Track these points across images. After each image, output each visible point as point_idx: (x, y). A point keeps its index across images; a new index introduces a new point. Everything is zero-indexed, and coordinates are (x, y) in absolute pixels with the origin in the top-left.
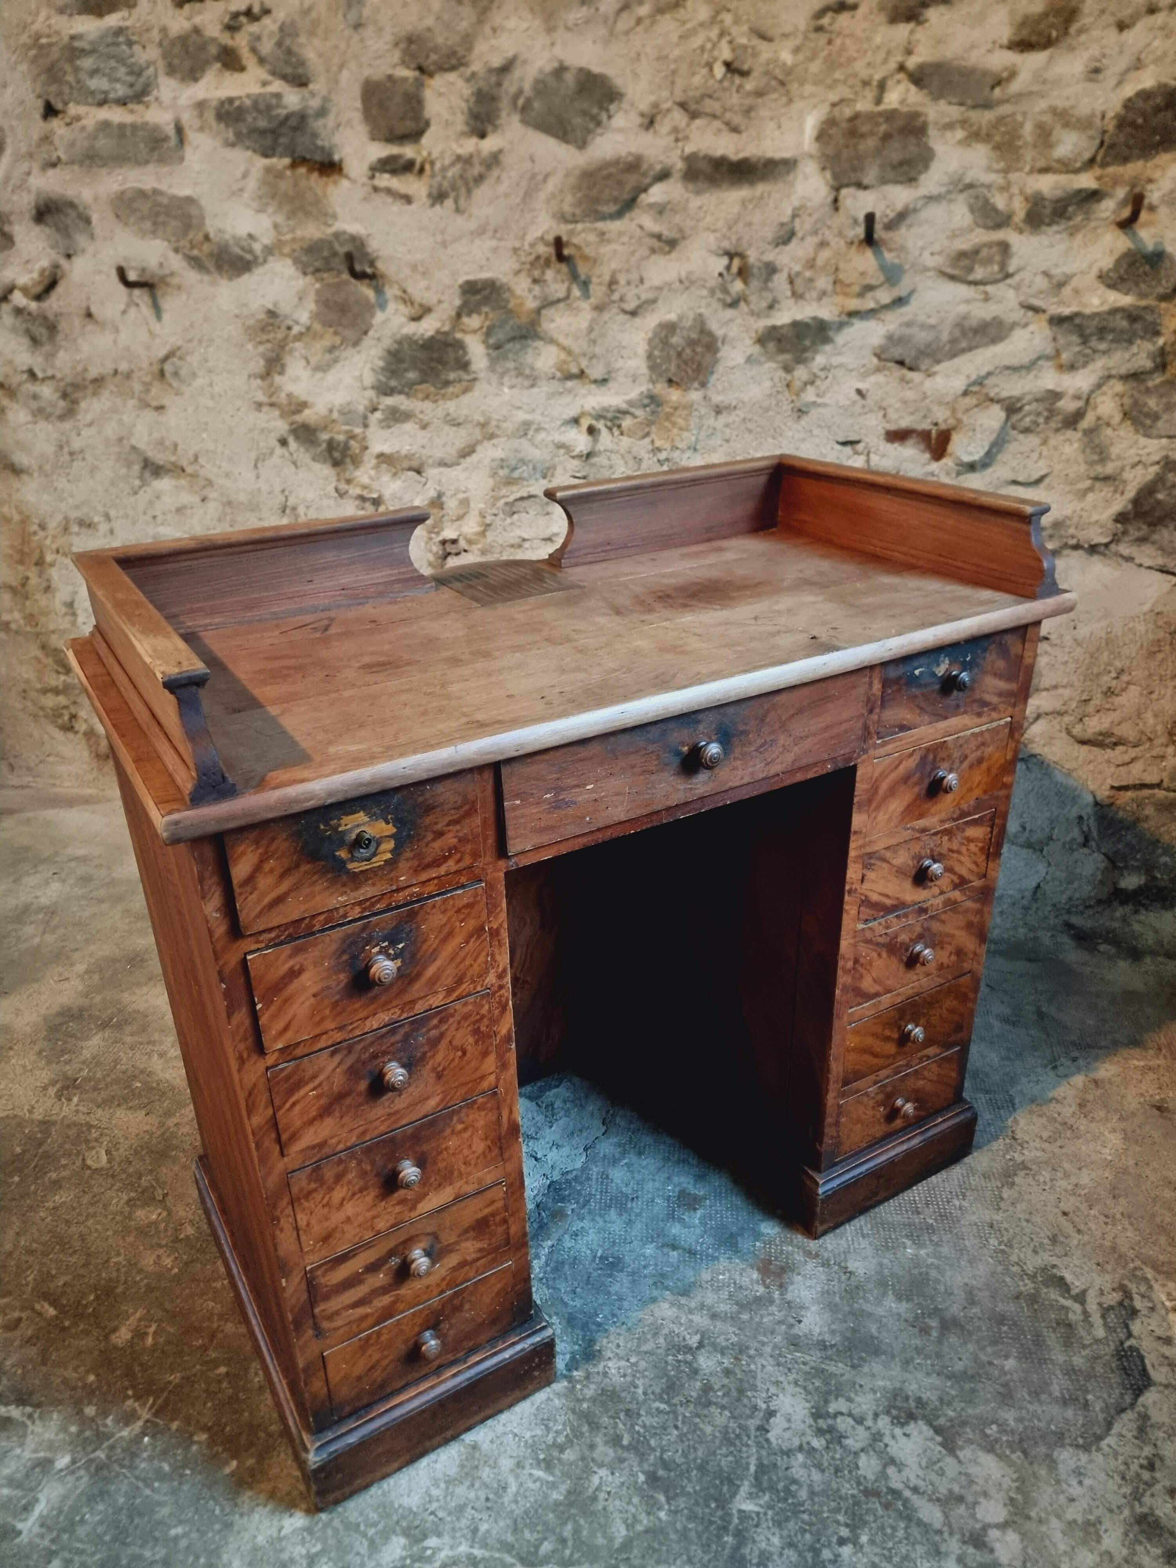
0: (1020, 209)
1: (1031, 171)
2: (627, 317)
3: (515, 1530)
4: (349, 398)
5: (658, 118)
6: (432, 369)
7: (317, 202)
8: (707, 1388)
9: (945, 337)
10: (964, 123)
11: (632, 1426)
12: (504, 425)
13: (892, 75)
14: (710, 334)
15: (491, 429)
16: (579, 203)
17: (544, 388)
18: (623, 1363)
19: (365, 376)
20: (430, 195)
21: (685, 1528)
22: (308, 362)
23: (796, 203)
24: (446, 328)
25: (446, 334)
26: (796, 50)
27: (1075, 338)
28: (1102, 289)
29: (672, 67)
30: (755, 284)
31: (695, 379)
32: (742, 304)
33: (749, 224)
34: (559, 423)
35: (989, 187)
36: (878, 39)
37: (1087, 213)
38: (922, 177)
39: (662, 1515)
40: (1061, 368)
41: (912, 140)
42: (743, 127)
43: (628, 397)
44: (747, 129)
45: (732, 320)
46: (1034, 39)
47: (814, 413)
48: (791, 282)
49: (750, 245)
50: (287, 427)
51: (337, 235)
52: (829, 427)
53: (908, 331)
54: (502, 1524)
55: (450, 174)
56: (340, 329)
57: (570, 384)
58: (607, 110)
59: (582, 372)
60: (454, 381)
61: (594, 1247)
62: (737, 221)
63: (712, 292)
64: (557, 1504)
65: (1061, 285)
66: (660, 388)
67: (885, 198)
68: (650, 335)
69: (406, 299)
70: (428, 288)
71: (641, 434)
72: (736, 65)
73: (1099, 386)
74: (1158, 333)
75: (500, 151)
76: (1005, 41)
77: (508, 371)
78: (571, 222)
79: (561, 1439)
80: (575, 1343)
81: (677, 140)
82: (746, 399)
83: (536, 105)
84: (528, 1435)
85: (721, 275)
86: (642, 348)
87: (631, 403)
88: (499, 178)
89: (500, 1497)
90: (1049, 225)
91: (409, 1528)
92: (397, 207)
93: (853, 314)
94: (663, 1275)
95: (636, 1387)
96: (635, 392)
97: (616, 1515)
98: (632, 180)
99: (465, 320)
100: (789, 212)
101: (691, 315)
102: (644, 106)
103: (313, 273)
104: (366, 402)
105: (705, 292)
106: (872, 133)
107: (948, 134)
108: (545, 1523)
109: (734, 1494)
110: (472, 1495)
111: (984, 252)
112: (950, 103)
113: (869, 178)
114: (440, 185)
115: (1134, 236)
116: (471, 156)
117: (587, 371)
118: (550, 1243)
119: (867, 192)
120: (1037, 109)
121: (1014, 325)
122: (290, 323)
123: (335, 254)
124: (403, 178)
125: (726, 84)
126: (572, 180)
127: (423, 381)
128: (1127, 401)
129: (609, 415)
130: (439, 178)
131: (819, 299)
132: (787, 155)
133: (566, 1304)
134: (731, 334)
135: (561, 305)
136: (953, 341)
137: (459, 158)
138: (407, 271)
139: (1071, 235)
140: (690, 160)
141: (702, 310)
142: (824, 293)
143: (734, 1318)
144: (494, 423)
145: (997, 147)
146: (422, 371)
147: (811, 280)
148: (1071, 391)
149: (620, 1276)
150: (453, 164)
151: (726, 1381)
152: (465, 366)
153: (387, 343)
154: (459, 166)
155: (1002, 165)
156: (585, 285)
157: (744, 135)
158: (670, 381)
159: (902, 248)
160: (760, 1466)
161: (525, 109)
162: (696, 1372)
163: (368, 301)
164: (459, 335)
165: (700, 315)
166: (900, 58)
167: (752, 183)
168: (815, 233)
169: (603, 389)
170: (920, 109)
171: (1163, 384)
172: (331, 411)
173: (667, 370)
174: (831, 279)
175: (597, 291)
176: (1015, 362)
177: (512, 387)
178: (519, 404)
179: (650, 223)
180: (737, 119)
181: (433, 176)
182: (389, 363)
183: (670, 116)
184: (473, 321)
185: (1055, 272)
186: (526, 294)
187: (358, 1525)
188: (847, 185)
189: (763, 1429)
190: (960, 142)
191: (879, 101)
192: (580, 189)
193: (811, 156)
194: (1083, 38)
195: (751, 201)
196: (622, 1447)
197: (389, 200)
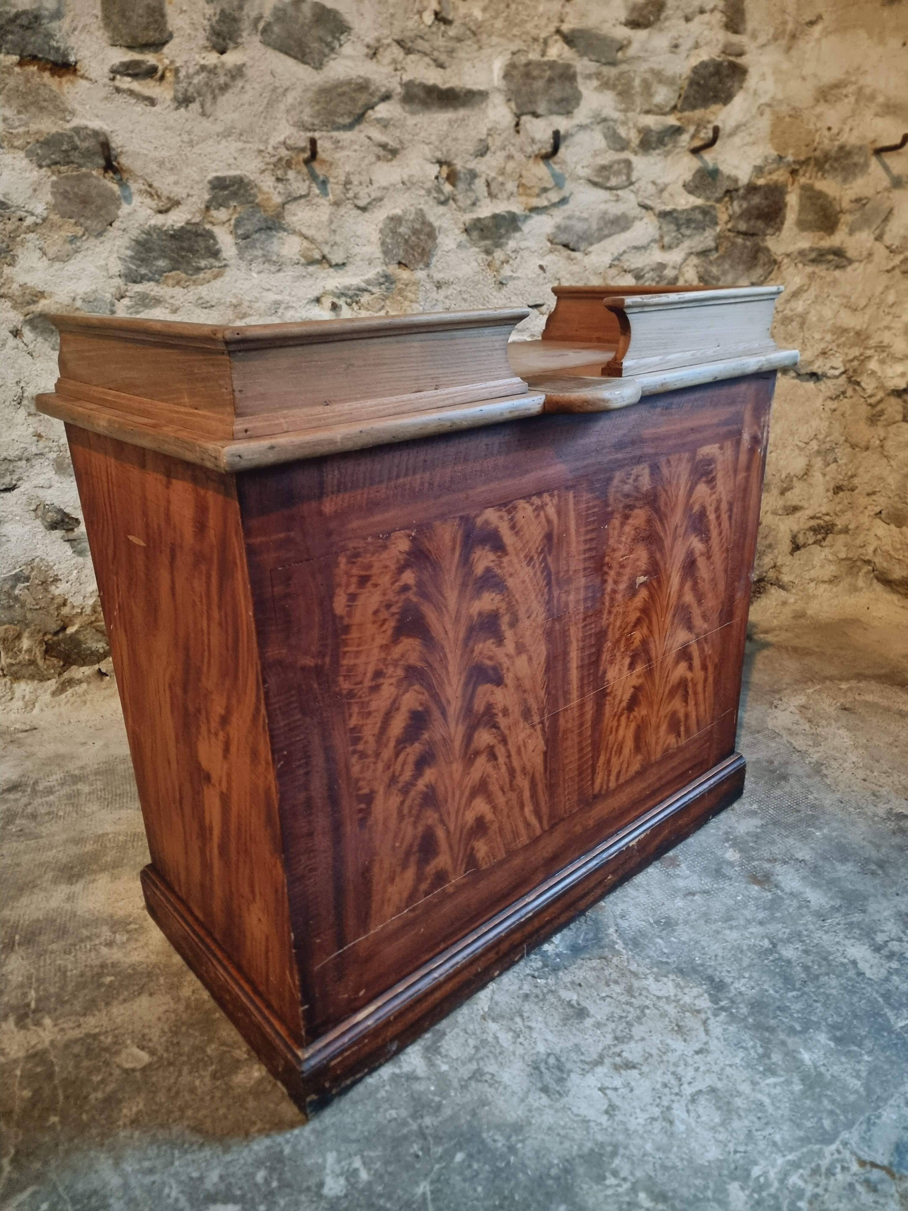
0: (634, 138)
1: (640, 113)
2: (359, 212)
3: (799, 1126)
4: (94, 287)
5: (381, 50)
6: (183, 257)
7: (54, 98)
8: (806, 968)
9: (594, 226)
10: (598, 75)
11: (791, 1015)
12: (257, 305)
13: (551, 36)
14: (430, 225)
15: (244, 309)
16: (318, 114)
17: (290, 272)
18: (743, 981)
19: (110, 265)
20: (175, 99)
21: (886, 1057)
22: (45, 254)
23: (489, 125)
24: (196, 220)
25: (197, 224)
26: (485, 10)
27: (673, 227)
28: (685, 194)
29: (392, 11)
30: (461, 186)
31: (421, 261)
32: (451, 202)
33: (455, 139)
34: (305, 302)
35: (615, 121)
36: (541, 8)
37: (675, 142)
38: (576, 111)
39: (866, 1058)
40: (663, 247)
41: (567, 84)
42: (447, 64)
43: (366, 277)
44: (450, 66)
45: (444, 215)
46: (641, 20)
47: (511, 284)
48: (488, 185)
49: (456, 155)
50: (22, 318)
51: (77, 130)
52: (522, 294)
53: (570, 223)
54: (785, 1128)
55: (195, 81)
56: (82, 220)
57: (311, 269)
58: (339, 40)
59: (324, 257)
60: (206, 268)
61: (643, 918)
62: (447, 136)
63: (429, 192)
64: (803, 1092)
65: (662, 191)
66: (393, 269)
67: (551, 124)
68: (381, 225)
69: (151, 192)
70: (176, 183)
71: (378, 307)
72: (444, 14)
73: (685, 260)
74: (716, 224)
75: (244, 65)
76: (623, 20)
77: (256, 257)
78: (310, 130)
79: (760, 1051)
80: (701, 985)
81: (396, 70)
82: (460, 275)
83: (276, 29)
84: (737, 1060)
85: (437, 178)
86: (375, 237)
87: (368, 282)
88: (243, 88)
89: (766, 1111)
90: (654, 149)
91: (731, 1173)
92: (140, 107)
93: (534, 210)
94: (705, 914)
95: (767, 991)
96: (372, 273)
97: (843, 1076)
98: (363, 98)
99: (214, 213)
100: (485, 131)
101: (413, 209)
102: (370, 39)
103: (49, 166)
104: (113, 290)
105: (423, 192)
106: (541, 77)
107: (588, 82)
108: (811, 1109)
109: (888, 1021)
110: (746, 1122)
111: (616, 167)
112: (591, 60)
113: (541, 108)
114: (186, 90)
115: (701, 158)
116: (216, 67)
117: (329, 256)
118: (611, 930)
119: (539, 120)
120: (642, 69)
121: (635, 218)
122: (24, 214)
123: (75, 148)
124: (143, 82)
125: (434, 29)
126: (310, 94)
127: (174, 269)
128: (701, 269)
129: (350, 293)
130: (184, 85)
131: (509, 198)
132: (482, 88)
133: (667, 963)
134: (445, 225)
135: (303, 201)
136: (600, 229)
137: (203, 68)
138: (155, 167)
139: (666, 157)
140: (408, 86)
141: (421, 206)
142: (512, 194)
143: (773, 919)
144: (246, 304)
145: (620, 94)
146: (172, 259)
147: (502, 184)
148: (671, 264)
149: (680, 928)
150: (197, 73)
151: (811, 958)
152: (215, 254)
153: (134, 233)
154: (204, 75)
155: (623, 106)
156: (324, 183)
157: (448, 70)
158: (400, 263)
159: (564, 162)
160: (882, 996)
161: (264, 31)
162: (789, 962)
163: (113, 193)
164: (208, 226)
165: (421, 210)
166: (556, 24)
167: (455, 108)
168: (504, 148)
169: (341, 272)
170: (571, 62)
171: (718, 258)
172: (74, 299)
173: (397, 255)
174: (516, 183)
175: (335, 189)
176: (638, 243)
177: (259, 272)
178: (269, 287)
179: (378, 135)
180: (443, 58)
181: (177, 81)
182: (137, 252)
183: (389, 50)
184: (222, 214)
185: (659, 181)
186: (272, 190)
187: (695, 1196)
188: (526, 114)
189: (860, 974)
190: (596, 89)
191: (543, 54)
192: (318, 102)
193: (498, 90)
194: (667, 24)
195: (456, 121)
196: (800, 1032)
197: (133, 101)
